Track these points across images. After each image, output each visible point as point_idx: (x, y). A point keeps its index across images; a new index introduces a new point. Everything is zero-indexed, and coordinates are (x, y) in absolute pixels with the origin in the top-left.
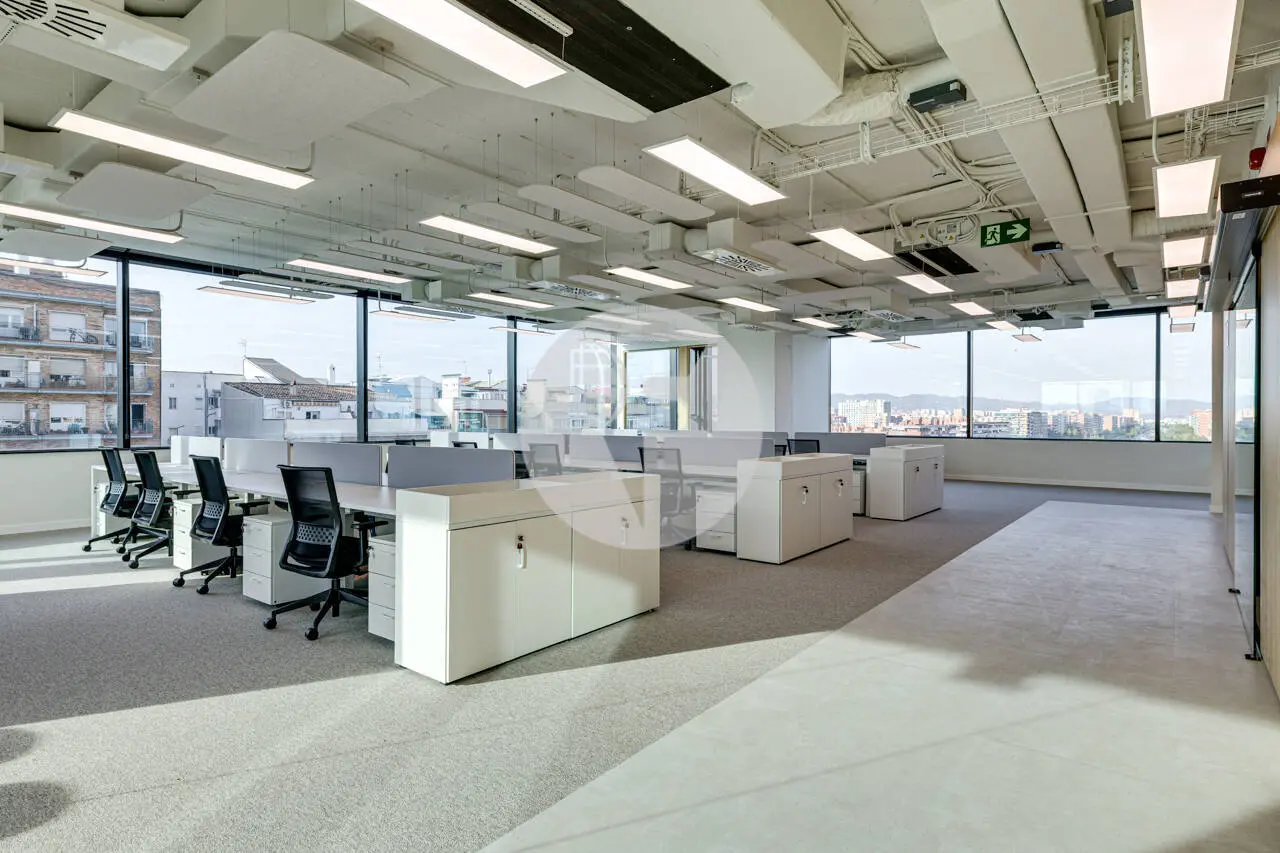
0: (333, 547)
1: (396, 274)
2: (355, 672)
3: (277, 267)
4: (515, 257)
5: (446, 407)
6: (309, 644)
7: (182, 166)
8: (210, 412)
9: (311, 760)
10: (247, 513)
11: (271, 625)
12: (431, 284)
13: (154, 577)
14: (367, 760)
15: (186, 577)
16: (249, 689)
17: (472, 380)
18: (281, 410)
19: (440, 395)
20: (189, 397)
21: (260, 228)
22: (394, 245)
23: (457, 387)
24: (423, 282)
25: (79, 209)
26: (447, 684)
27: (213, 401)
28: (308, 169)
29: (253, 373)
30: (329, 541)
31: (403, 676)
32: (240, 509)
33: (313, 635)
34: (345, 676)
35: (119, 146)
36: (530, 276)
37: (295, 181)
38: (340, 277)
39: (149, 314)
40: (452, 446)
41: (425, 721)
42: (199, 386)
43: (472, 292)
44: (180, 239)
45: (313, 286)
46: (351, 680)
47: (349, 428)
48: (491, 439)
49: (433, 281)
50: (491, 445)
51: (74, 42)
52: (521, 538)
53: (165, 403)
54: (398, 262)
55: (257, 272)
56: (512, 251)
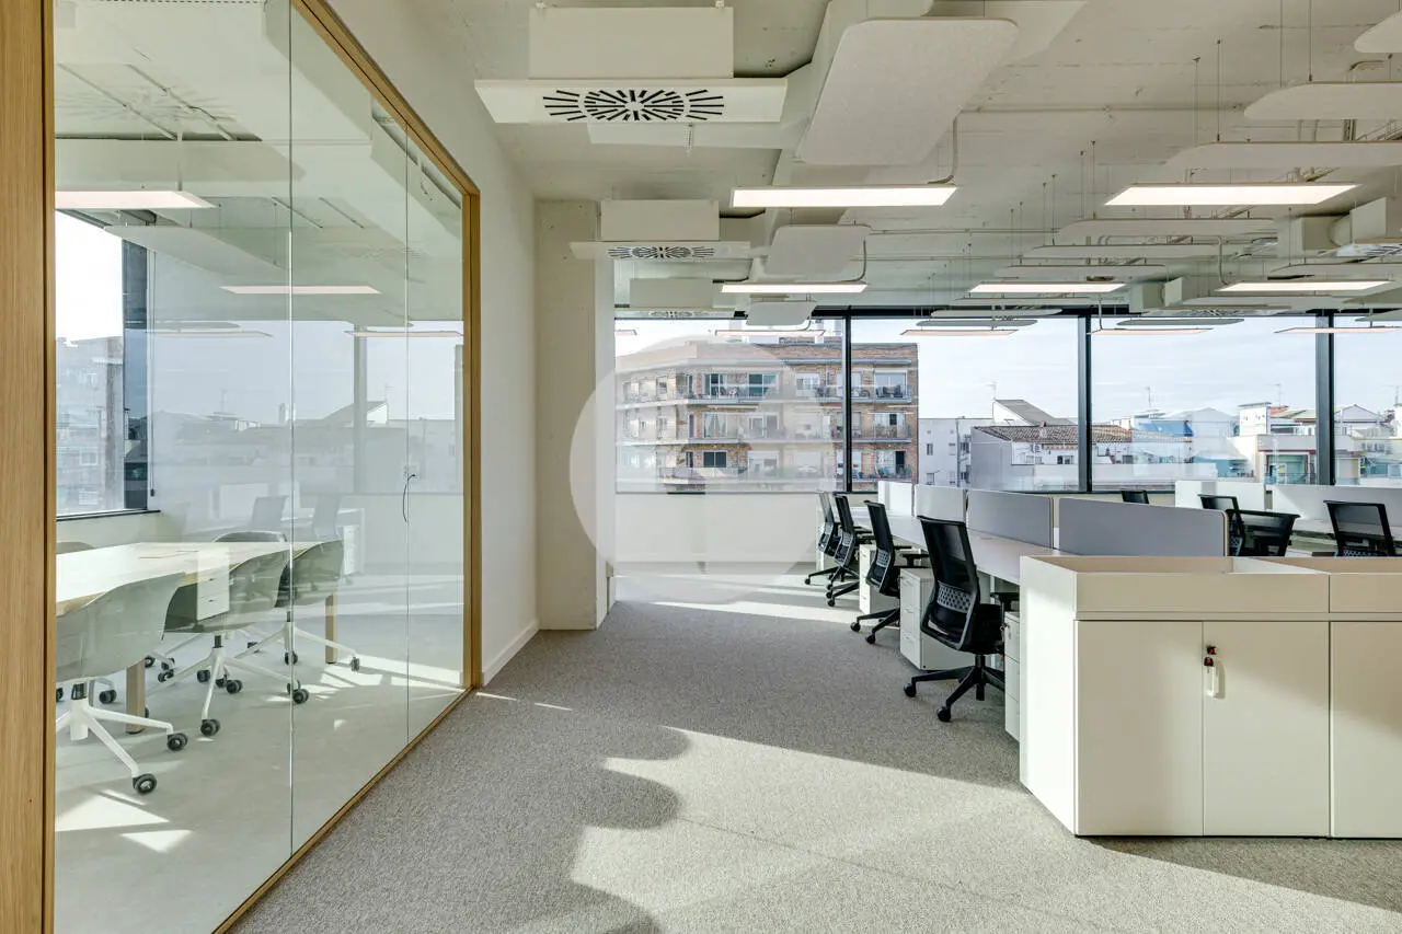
0: (968, 617)
1: (1103, 280)
2: (971, 777)
3: (964, 298)
4: (1301, 220)
5: (1247, 447)
6: (937, 724)
7: (847, 212)
8: (962, 457)
9: (871, 868)
10: (911, 565)
11: (911, 692)
12: (1167, 285)
13: (842, 618)
14: (928, 899)
15: (862, 623)
16: (858, 758)
17: (1291, 410)
18: (1031, 454)
19: (1236, 430)
20: (944, 442)
21: (950, 259)
22: (1103, 243)
23: (1264, 421)
24: (1157, 285)
25: (793, 276)
26: (1077, 836)
27: (965, 446)
28: (951, 177)
29: (1002, 416)
30: (967, 609)
31: (1024, 802)
32: (905, 559)
33: (945, 716)
34: (955, 778)
35: (791, 209)
36: (1332, 242)
37: (938, 196)
38: (1039, 296)
39: (909, 365)
40: (1198, 505)
41: (1025, 877)
42: (952, 432)
43: (1226, 284)
44: (865, 286)
45: (1013, 312)
46: (961, 785)
47: (1070, 475)
48: (1269, 492)
49: (1170, 280)
50: (1268, 503)
51: (712, 123)
52: (1211, 650)
53: (923, 449)
54: (1108, 263)
55: (947, 308)
56: (1295, 212)
